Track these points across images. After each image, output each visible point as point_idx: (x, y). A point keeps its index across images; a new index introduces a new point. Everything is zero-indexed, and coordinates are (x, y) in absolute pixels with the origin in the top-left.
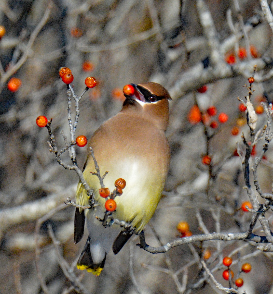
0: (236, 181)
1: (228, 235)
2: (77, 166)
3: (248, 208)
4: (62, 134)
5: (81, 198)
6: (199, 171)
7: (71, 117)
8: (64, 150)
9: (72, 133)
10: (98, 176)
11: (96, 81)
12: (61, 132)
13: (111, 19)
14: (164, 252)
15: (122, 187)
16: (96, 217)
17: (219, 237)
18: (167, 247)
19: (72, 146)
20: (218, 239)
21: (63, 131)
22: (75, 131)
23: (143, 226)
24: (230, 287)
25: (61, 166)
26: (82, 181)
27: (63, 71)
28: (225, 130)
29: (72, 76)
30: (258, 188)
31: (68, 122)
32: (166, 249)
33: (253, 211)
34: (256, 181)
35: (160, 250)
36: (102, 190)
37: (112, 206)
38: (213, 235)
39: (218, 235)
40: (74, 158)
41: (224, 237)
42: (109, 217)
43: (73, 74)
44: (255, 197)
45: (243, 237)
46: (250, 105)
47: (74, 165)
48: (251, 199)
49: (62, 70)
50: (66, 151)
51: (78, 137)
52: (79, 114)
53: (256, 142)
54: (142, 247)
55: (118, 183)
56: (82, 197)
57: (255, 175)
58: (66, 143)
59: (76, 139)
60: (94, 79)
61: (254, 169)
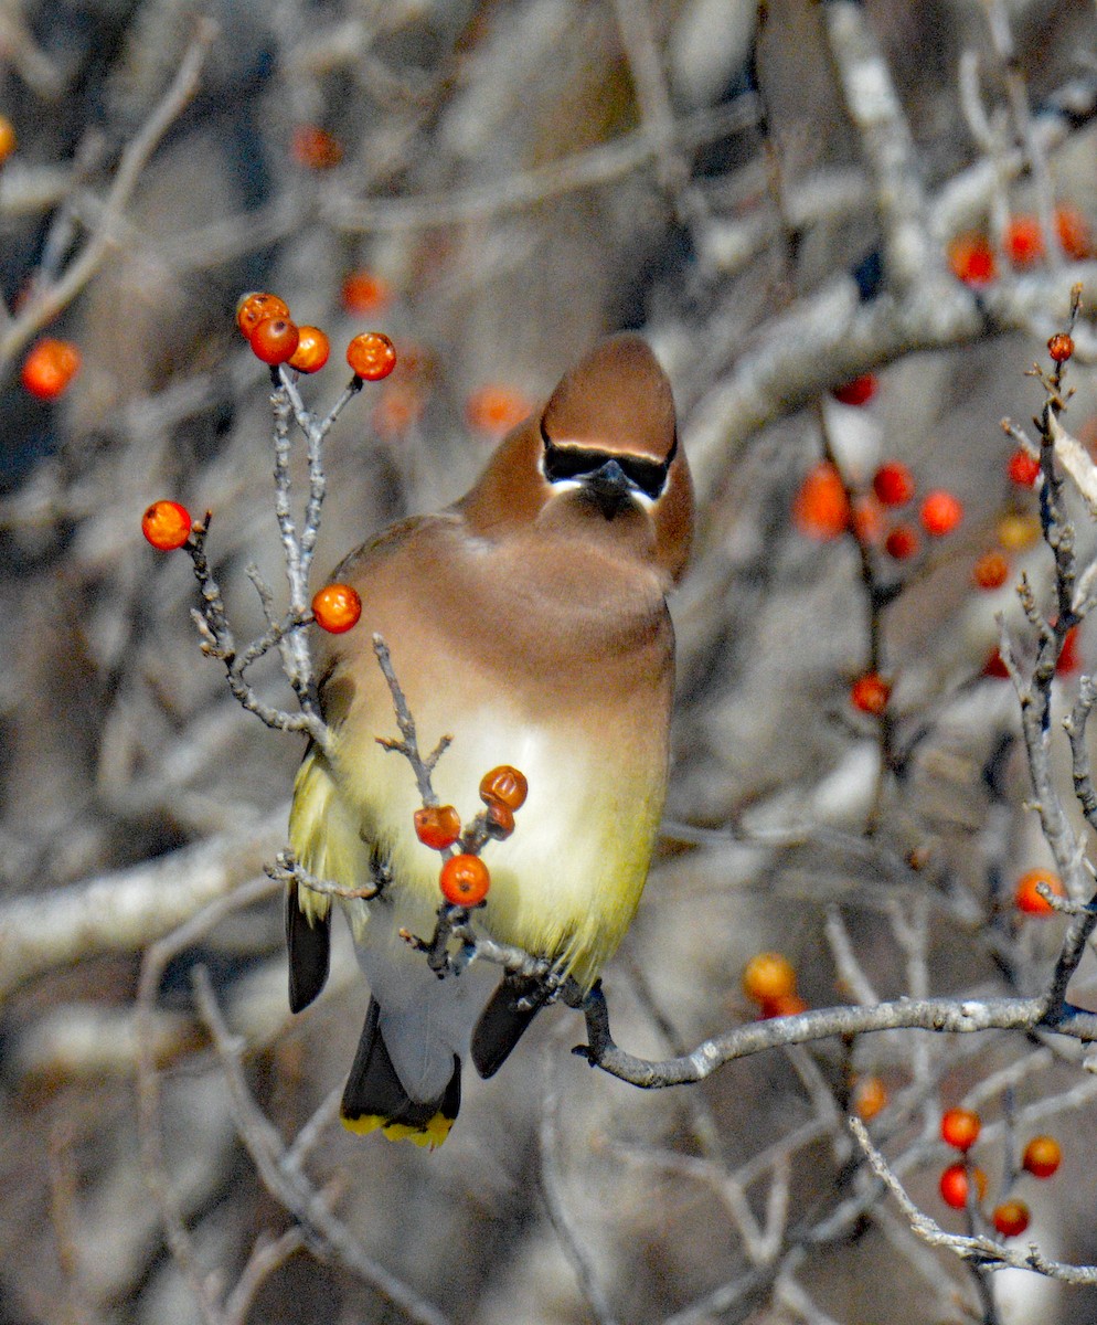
1: (963, 1008)
3: (1047, 894)
4: (252, 578)
7: (289, 506)
8: (265, 645)
9: (295, 575)
10: (408, 755)
11: (394, 352)
12: (249, 571)
14: (690, 1081)
15: (511, 802)
16: (401, 930)
17: (925, 1017)
18: (703, 1060)
19: (297, 627)
20: (922, 1027)
21: (256, 567)
22: (310, 564)
24: (971, 1232)
25: (252, 713)
27: (254, 308)
29: (293, 330)
30: (1090, 805)
31: (278, 527)
32: (701, 1068)
33: (1068, 905)
34: (1083, 775)
35: (675, 1075)
36: (426, 814)
37: (472, 880)
38: (900, 1010)
39: (920, 1006)
40: (306, 680)
41: (947, 1015)
42: (455, 929)
44: (1076, 845)
45: (1024, 1018)
48: (1059, 856)
49: (249, 303)
50: (272, 651)
51: (322, 592)
52: (324, 495)
54: (593, 1061)
55: (494, 785)
57: (1077, 750)
58: (269, 615)
60: (386, 341)
61: (1076, 725)
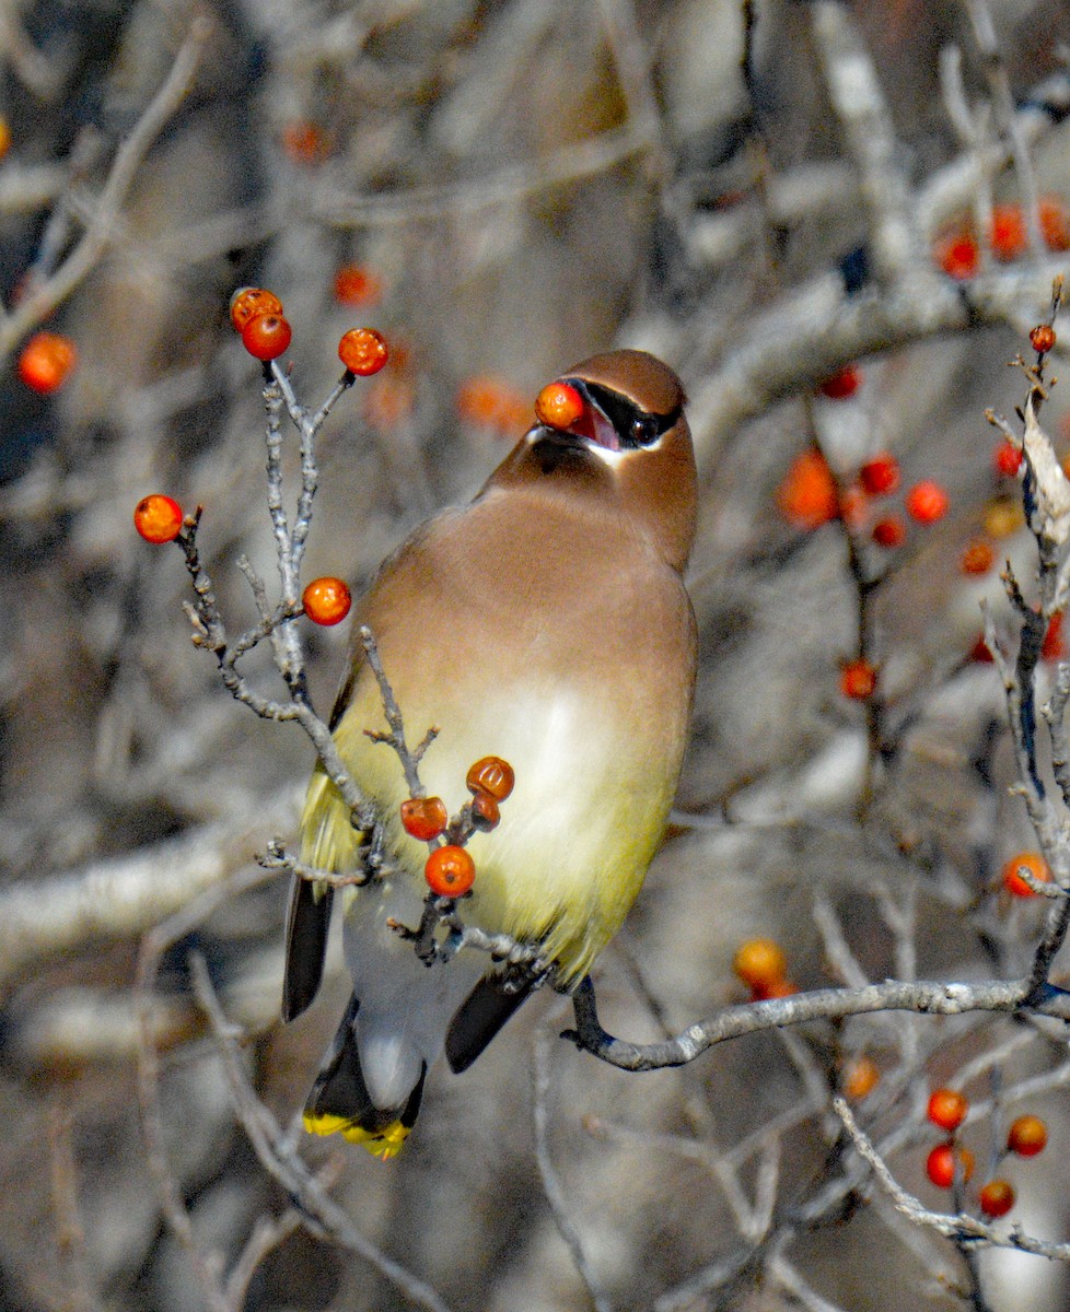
0: (981, 769)
1: (947, 990)
2: (308, 703)
3: (1030, 878)
4: (244, 571)
5: (322, 839)
6: (825, 727)
7: (281, 499)
8: (256, 637)
9: (287, 567)
11: (386, 347)
12: (241, 563)
13: (454, 86)
14: (676, 1063)
15: (498, 793)
16: (389, 919)
17: (911, 999)
18: (689, 1042)
19: (287, 619)
20: (907, 1008)
21: (248, 560)
22: (301, 557)
23: (593, 955)
24: (957, 1211)
25: (243, 704)
26: (332, 767)
27: (248, 304)
28: (933, 553)
29: (286, 327)
31: (271, 520)
32: (688, 1051)
33: (1052, 889)
34: (1062, 761)
35: (662, 1057)
36: (413, 805)
37: (458, 872)
38: (886, 992)
39: (904, 989)
40: (297, 671)
41: (932, 997)
42: (443, 918)
43: (289, 316)
44: (1061, 828)
45: (1008, 1000)
46: (1039, 444)
47: (294, 700)
48: (1044, 839)
49: (243, 299)
50: (263, 643)
51: (312, 586)
52: (316, 487)
53: (1063, 601)
54: (582, 1044)
55: (481, 776)
56: (329, 834)
57: (1056, 736)
58: (261, 607)
59: (302, 591)
60: (378, 336)
61: (1054, 712)
